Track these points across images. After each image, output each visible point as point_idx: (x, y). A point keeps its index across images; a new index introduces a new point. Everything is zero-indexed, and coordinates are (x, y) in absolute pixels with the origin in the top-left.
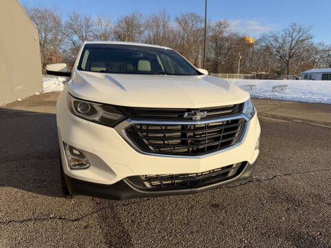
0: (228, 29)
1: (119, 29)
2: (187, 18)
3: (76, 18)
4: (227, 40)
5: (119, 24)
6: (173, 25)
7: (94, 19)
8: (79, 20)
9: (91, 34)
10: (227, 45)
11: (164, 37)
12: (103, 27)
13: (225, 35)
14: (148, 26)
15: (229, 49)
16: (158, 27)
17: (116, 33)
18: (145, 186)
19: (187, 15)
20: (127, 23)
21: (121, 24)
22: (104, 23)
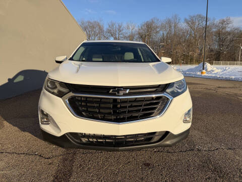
0: (230, 25)
1: (142, 31)
2: (194, 19)
3: (113, 25)
4: (229, 33)
5: (141, 28)
6: (183, 25)
7: (125, 25)
8: (114, 26)
9: (122, 36)
10: (229, 38)
11: (175, 35)
12: (130, 30)
13: (228, 30)
14: (163, 27)
15: (231, 41)
16: (170, 27)
17: (139, 34)
18: (81, 140)
19: (194, 17)
20: (148, 26)
21: (143, 27)
22: (130, 27)
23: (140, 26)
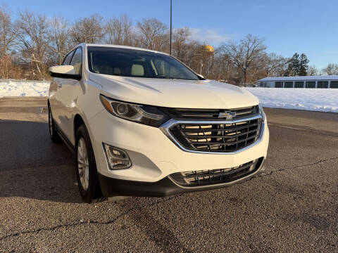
0: (189, 37)
1: (77, 31)
2: (149, 24)
3: (29, 17)
4: (189, 48)
5: (77, 27)
6: (135, 31)
7: (49, 19)
8: (32, 19)
9: (45, 35)
10: (188, 53)
12: (60, 28)
13: (187, 42)
14: (109, 30)
15: (191, 56)
16: (120, 31)
17: (74, 35)
19: (149, 21)
20: (86, 25)
21: (80, 26)
22: (60, 24)
23: (75, 23)
